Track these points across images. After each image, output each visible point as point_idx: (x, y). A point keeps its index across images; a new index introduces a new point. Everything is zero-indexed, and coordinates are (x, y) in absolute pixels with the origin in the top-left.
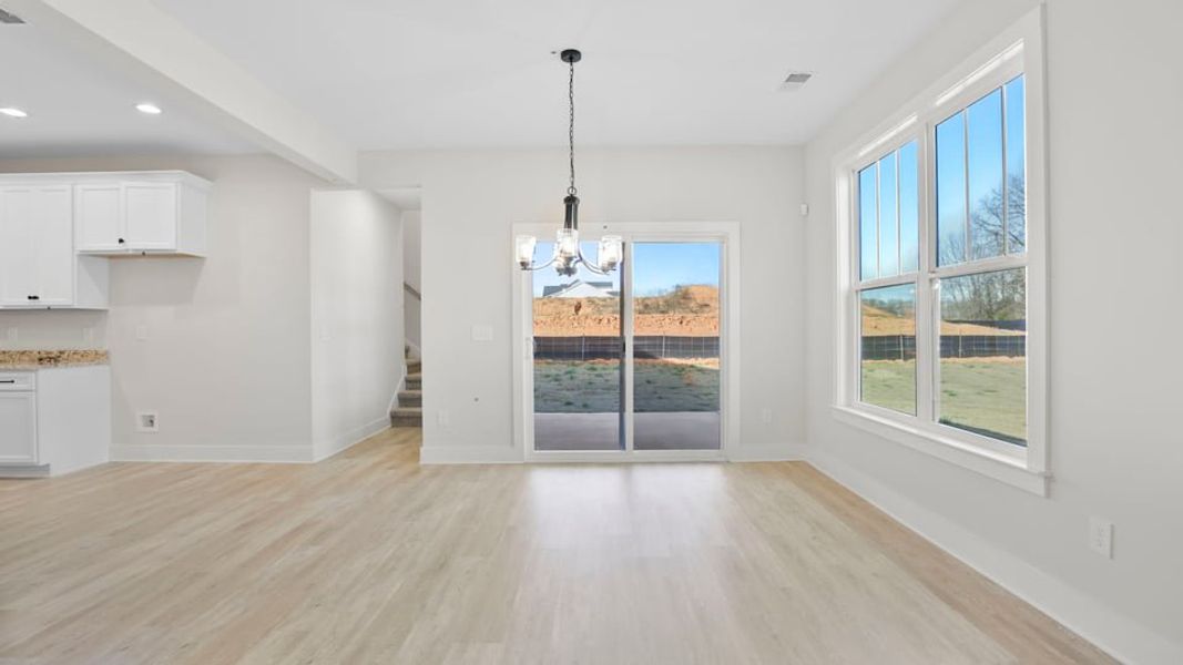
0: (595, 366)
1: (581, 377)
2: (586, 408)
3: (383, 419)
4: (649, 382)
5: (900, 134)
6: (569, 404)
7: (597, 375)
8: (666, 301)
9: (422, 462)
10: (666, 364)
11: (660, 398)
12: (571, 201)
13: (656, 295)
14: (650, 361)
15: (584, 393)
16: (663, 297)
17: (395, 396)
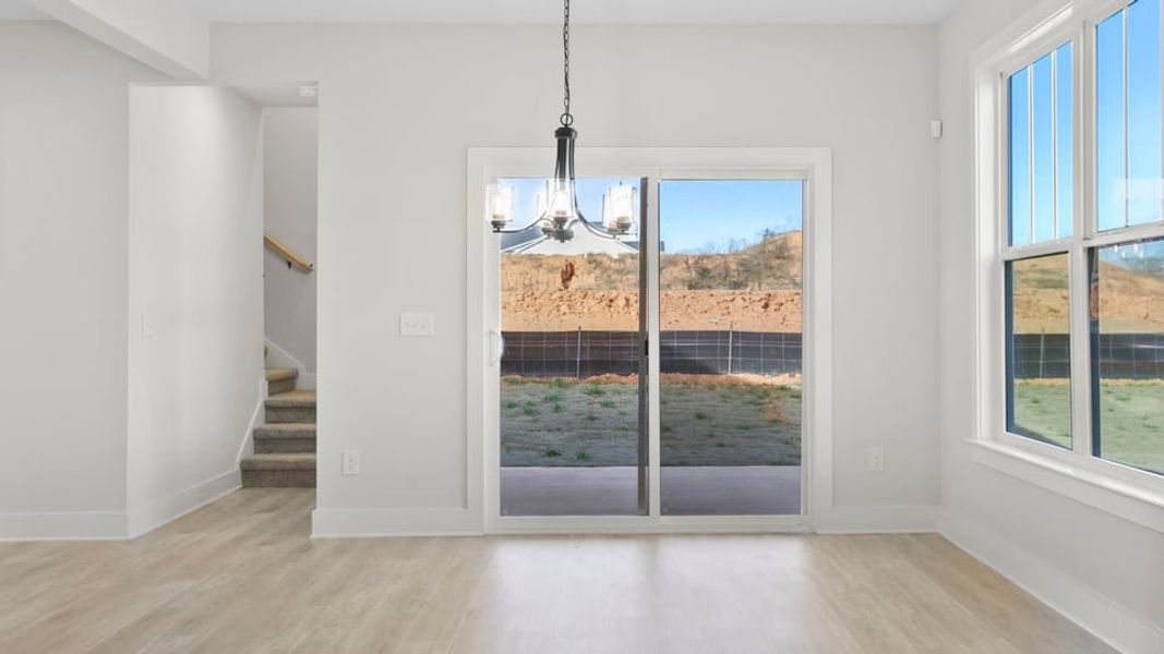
0: (601, 387)
1: (573, 407)
2: (583, 459)
3: (231, 471)
4: (700, 417)
5: (1057, 29)
6: (552, 453)
7: (606, 405)
8: (742, 264)
9: (314, 536)
10: (733, 385)
11: (721, 445)
12: (565, 134)
13: (724, 250)
14: (704, 378)
15: (581, 437)
16: (736, 254)
17: (248, 433)
